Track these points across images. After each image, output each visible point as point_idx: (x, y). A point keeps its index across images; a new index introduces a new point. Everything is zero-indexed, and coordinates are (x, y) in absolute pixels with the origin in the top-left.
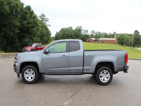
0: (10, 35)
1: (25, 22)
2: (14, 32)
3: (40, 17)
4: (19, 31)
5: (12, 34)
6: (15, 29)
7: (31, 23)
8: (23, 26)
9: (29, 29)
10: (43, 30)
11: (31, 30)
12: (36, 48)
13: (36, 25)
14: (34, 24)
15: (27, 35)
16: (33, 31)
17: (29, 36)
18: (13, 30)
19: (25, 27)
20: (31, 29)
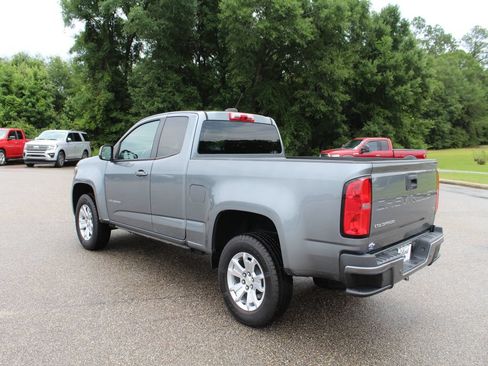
0: (317, 111)
1: (372, 66)
2: (330, 101)
3: (467, 39)
4: (348, 98)
5: (323, 109)
6: (334, 90)
7: (395, 68)
8: (365, 78)
9: (387, 88)
10: (473, 90)
11: (393, 92)
12: (364, 154)
13: (412, 73)
14: (408, 69)
15: (378, 109)
16: (398, 93)
17: (387, 112)
18: (326, 94)
19: (371, 83)
20: (393, 88)
